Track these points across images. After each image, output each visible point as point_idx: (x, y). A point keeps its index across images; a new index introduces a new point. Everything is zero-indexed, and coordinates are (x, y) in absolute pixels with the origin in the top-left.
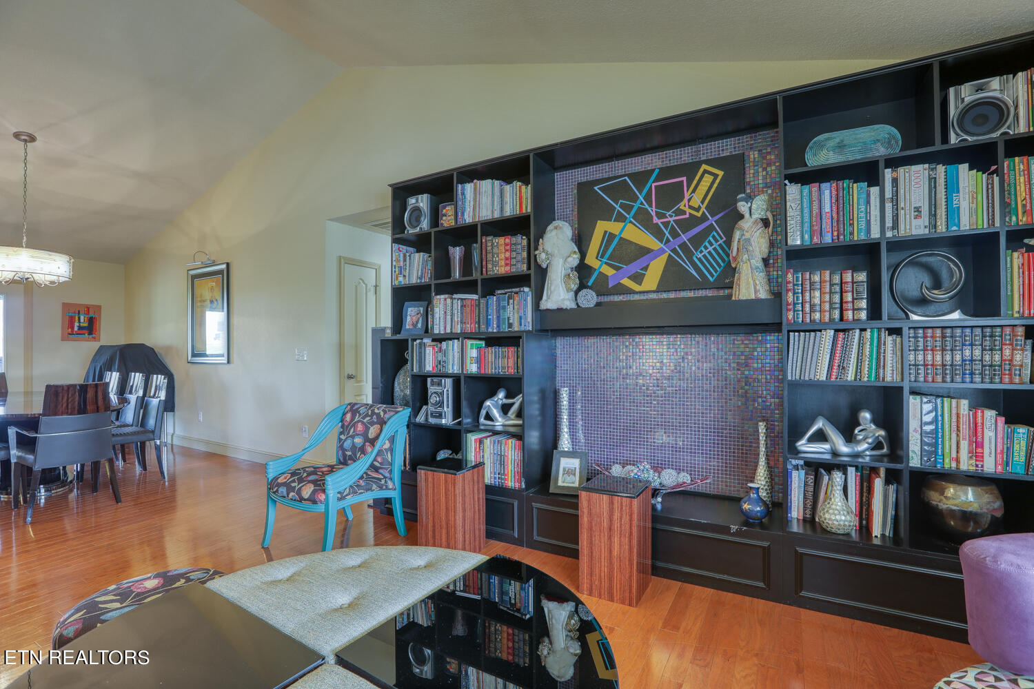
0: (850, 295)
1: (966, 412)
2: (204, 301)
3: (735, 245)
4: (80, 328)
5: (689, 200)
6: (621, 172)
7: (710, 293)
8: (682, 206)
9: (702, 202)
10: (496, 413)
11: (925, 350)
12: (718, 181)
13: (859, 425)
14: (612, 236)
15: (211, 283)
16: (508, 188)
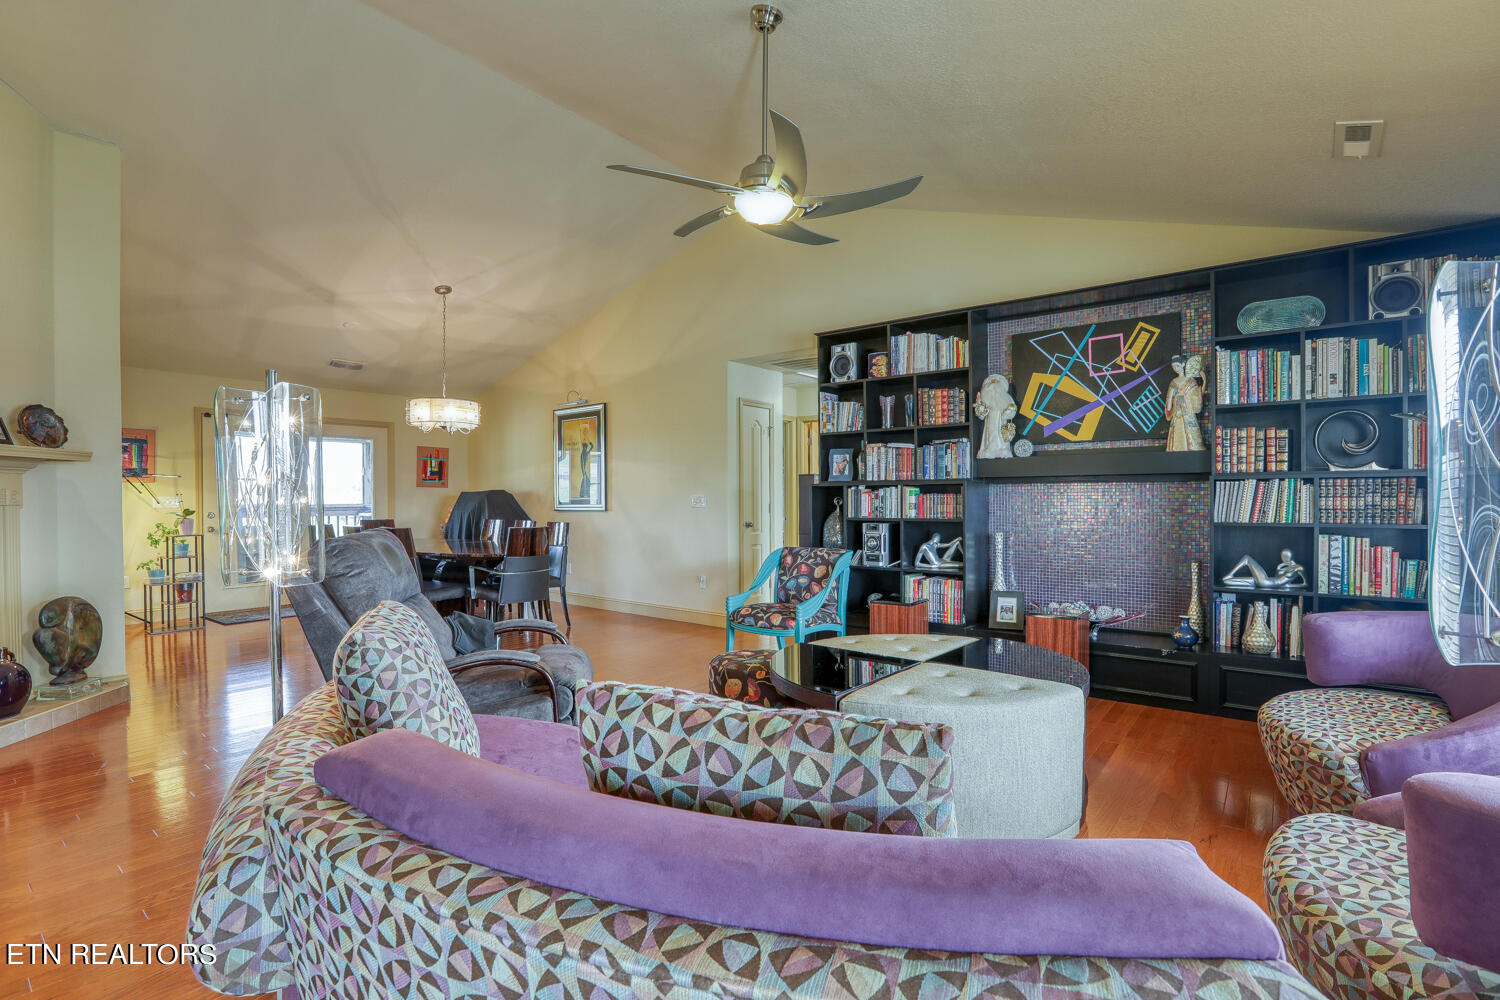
0: (1273, 449)
1: (1368, 549)
2: (574, 444)
3: (1169, 401)
4: (432, 473)
5: (1126, 356)
6: (1057, 325)
7: (1145, 444)
8: (1118, 360)
9: (1139, 358)
10: (932, 556)
11: (1334, 496)
12: (1154, 338)
13: (1282, 562)
14: (1048, 388)
15: (584, 424)
16: (944, 343)
